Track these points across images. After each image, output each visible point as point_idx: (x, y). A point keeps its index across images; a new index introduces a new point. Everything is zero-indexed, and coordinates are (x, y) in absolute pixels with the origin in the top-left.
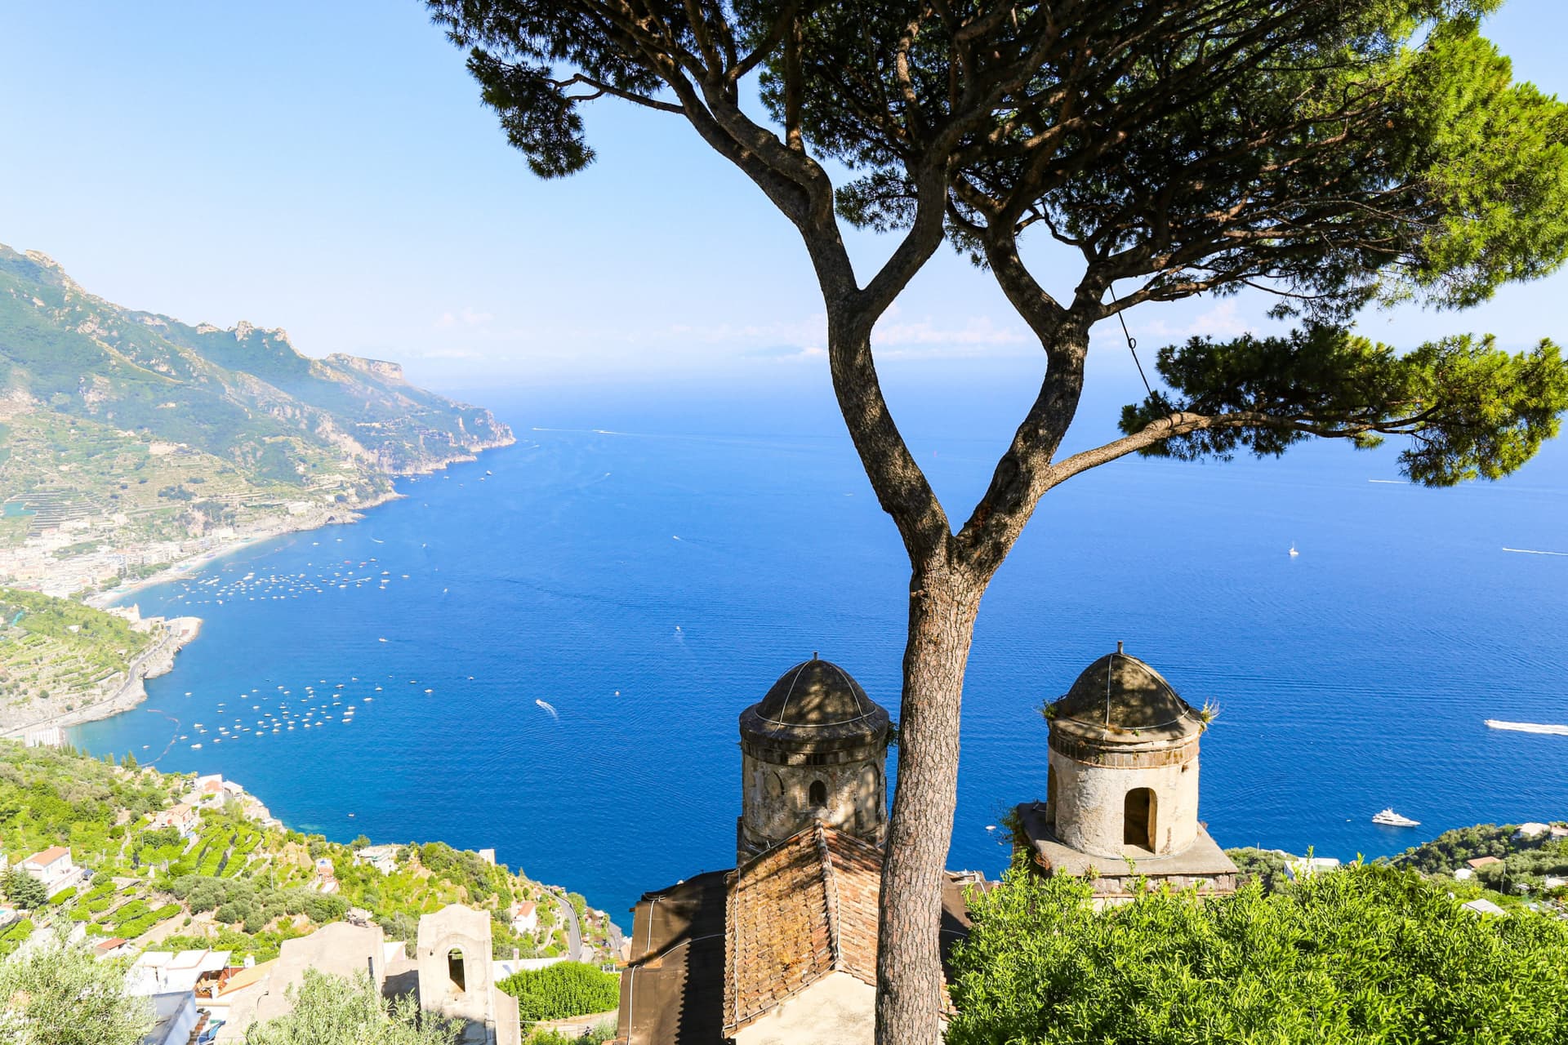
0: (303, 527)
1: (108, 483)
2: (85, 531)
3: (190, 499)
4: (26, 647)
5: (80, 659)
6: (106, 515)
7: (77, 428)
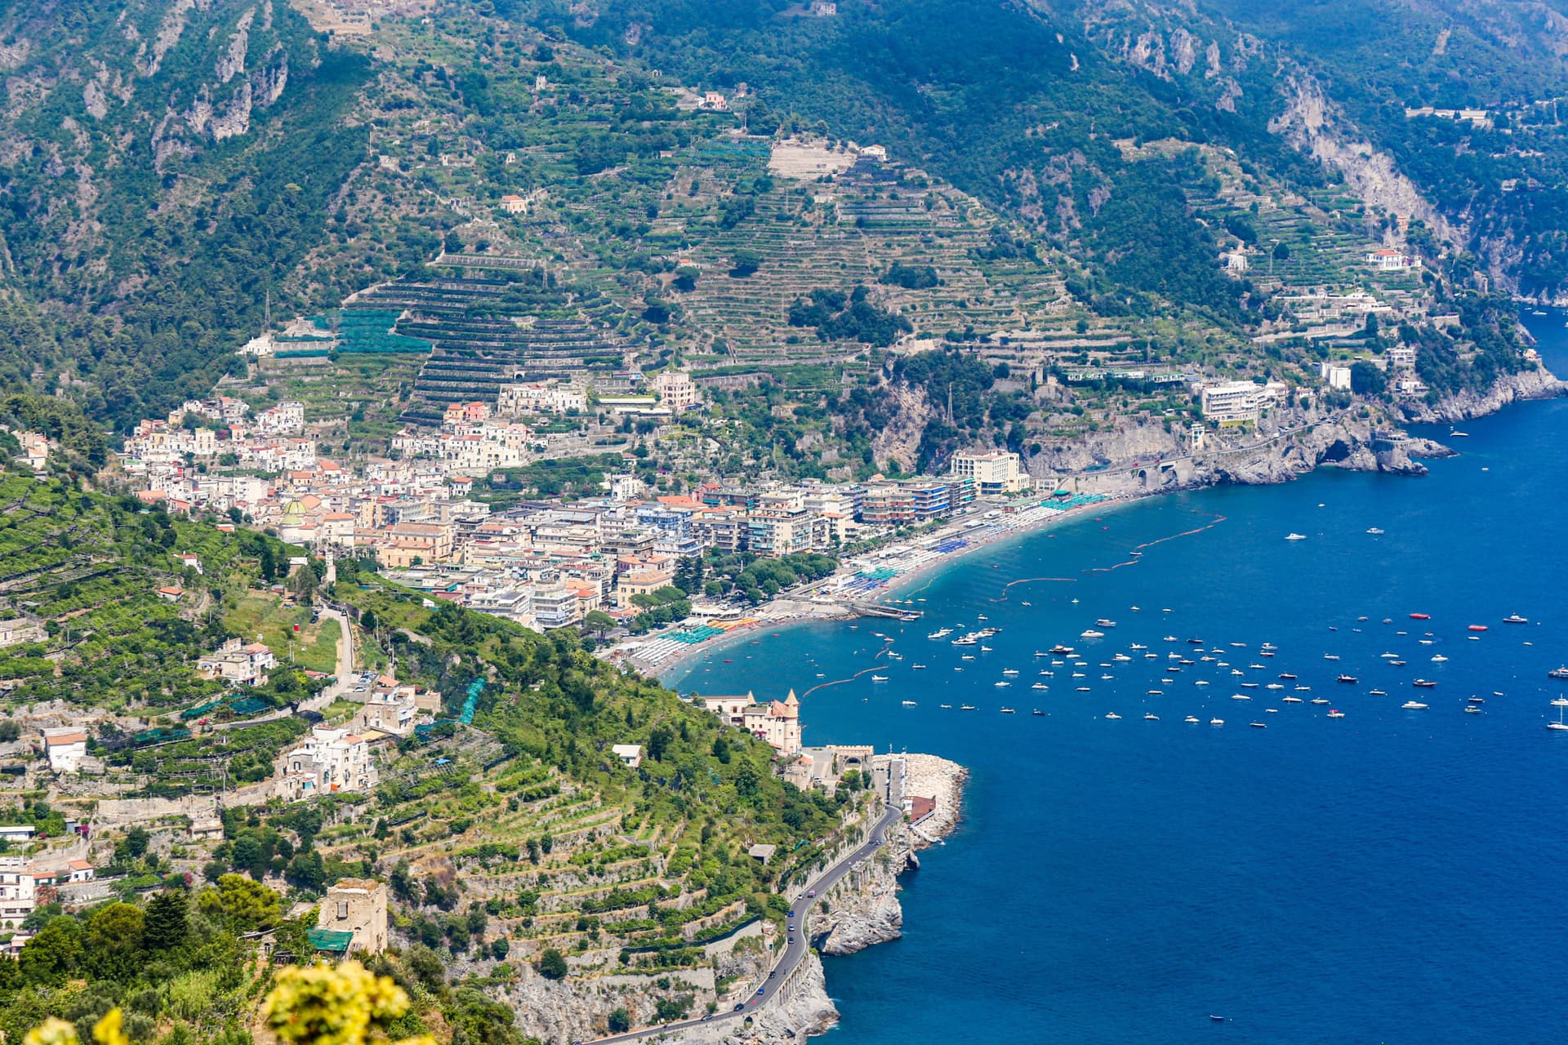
0: (1246, 471)
1: (639, 264)
2: (571, 421)
3: (888, 340)
4: (504, 799)
5: (655, 858)
6: (635, 372)
7: (554, 73)
